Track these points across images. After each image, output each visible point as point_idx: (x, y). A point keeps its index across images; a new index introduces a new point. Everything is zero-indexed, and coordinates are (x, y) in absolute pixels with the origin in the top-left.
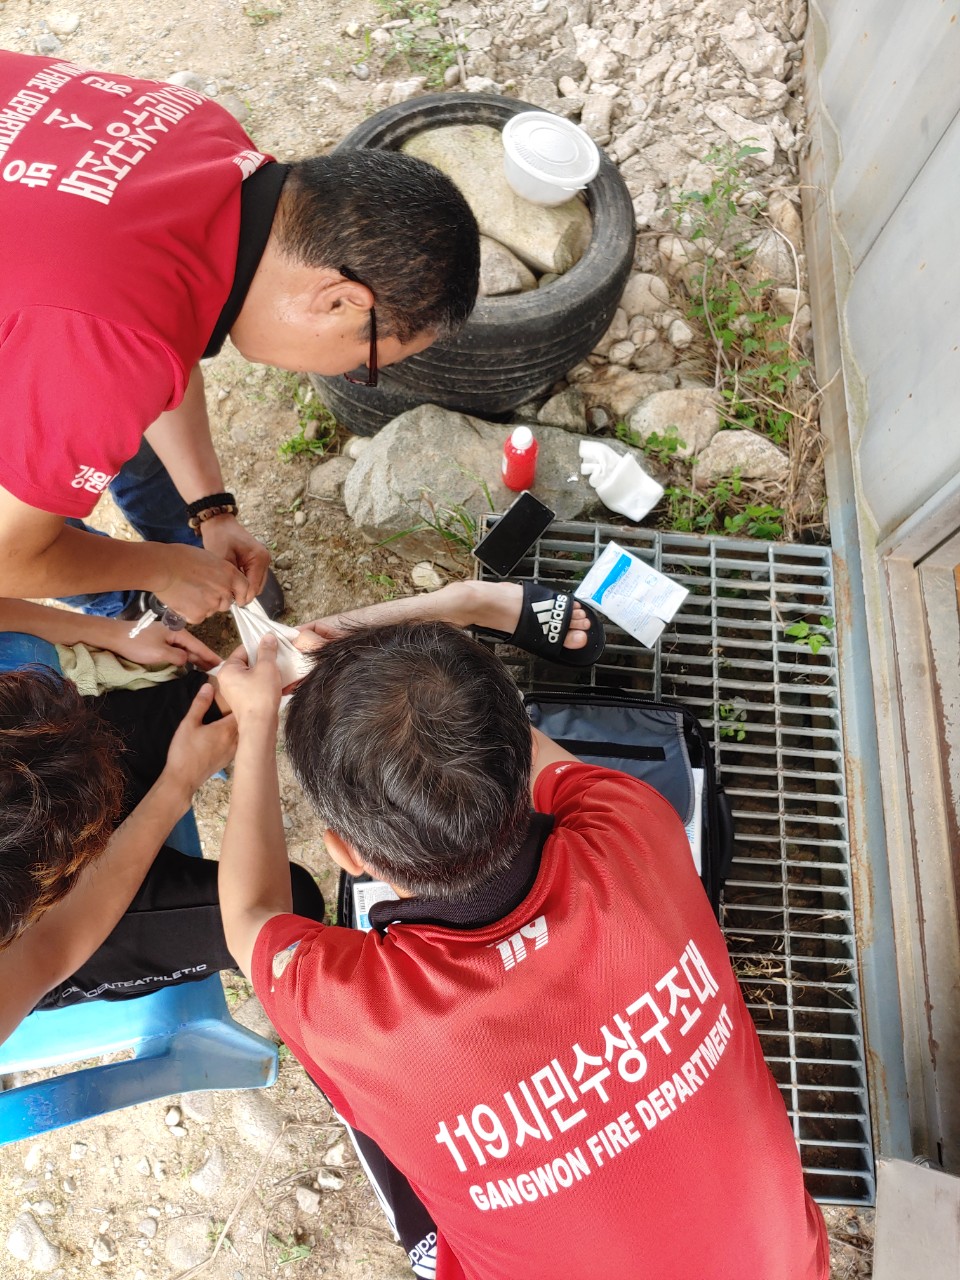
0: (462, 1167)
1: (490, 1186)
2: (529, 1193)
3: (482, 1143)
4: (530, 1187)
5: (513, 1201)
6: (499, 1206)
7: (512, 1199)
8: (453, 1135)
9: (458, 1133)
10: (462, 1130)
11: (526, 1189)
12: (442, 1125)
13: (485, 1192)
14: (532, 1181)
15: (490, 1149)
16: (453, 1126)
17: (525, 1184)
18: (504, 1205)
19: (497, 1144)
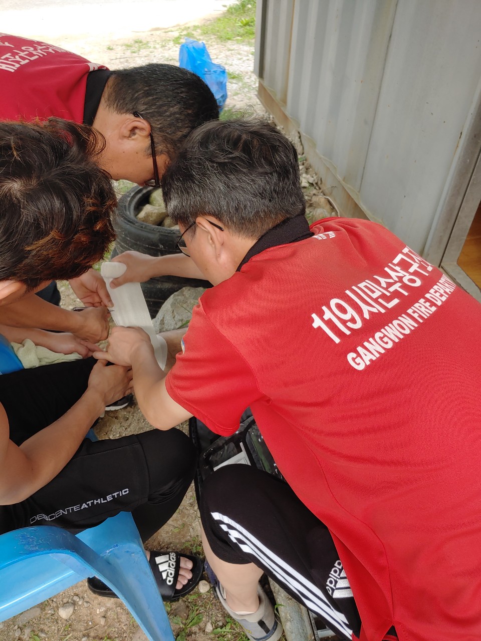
0: (337, 340)
1: (359, 349)
2: (387, 343)
3: (344, 322)
4: (385, 339)
5: (379, 353)
6: (371, 360)
7: (377, 351)
8: (323, 320)
9: (326, 317)
10: (328, 315)
11: (383, 342)
12: (314, 316)
13: (359, 355)
14: (385, 336)
15: (349, 324)
16: (321, 314)
17: (381, 338)
18: (374, 358)
19: (353, 320)
